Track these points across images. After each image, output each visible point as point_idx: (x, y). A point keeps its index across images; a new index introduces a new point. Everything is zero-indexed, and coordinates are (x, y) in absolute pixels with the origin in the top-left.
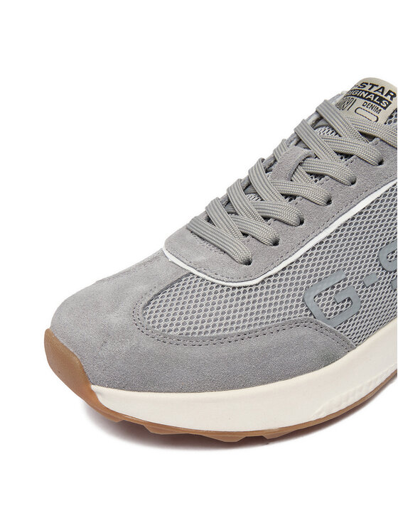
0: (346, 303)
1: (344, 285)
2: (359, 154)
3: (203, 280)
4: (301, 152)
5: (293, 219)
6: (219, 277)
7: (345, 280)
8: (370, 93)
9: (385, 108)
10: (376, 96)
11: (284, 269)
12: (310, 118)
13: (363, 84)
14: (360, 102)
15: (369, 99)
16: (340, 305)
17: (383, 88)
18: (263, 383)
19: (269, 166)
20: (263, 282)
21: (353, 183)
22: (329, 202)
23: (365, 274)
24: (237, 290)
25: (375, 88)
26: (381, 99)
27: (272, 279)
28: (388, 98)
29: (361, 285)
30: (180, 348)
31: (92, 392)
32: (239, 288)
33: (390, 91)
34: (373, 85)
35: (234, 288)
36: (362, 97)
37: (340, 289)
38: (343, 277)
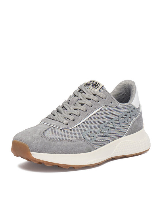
0: (93, 137)
1: (92, 133)
2: (93, 99)
3: (56, 128)
4: (76, 98)
5: (78, 115)
6: (60, 127)
7: (92, 131)
8: (93, 84)
9: (98, 88)
10: (95, 84)
11: (77, 127)
12: (77, 90)
13: (91, 81)
14: (91, 86)
15: (93, 85)
16: (91, 137)
17: (97, 82)
18: (74, 153)
19: (69, 102)
20: (72, 129)
21: (92, 107)
22: (86, 111)
23: (97, 131)
24: (65, 131)
25: (94, 83)
26: (96, 85)
27: (74, 129)
28: (98, 85)
29: (96, 133)
30: (53, 142)
31: (31, 154)
32: (66, 130)
33: (98, 83)
34: (94, 82)
35: (65, 130)
36: (91, 85)
37: (91, 133)
38: (91, 130)
